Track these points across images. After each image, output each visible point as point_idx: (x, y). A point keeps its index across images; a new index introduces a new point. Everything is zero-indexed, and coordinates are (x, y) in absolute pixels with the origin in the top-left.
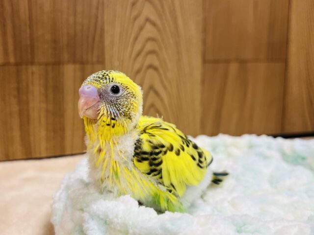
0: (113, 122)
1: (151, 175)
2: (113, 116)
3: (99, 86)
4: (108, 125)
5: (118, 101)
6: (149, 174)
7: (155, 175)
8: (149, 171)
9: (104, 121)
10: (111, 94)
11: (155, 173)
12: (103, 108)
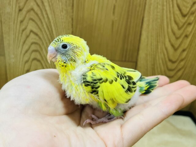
0: (65, 64)
1: (93, 94)
2: (65, 62)
3: (55, 46)
4: (63, 66)
5: (67, 53)
6: (92, 93)
7: (95, 94)
8: (91, 91)
9: (60, 64)
10: (62, 49)
11: (95, 93)
12: (59, 57)
